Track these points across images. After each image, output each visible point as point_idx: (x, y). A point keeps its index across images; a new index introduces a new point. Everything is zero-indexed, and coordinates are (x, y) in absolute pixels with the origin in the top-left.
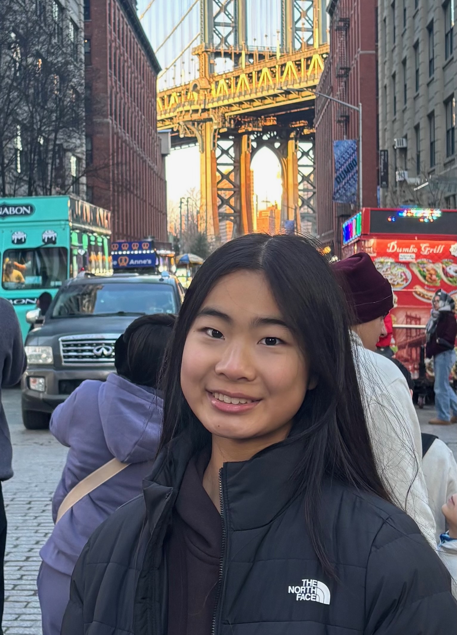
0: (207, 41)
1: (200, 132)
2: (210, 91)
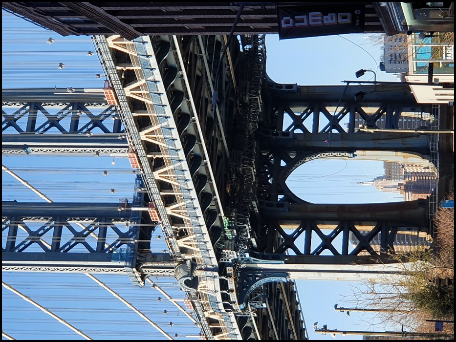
0: (123, 264)
1: (257, 278)
2: (194, 259)
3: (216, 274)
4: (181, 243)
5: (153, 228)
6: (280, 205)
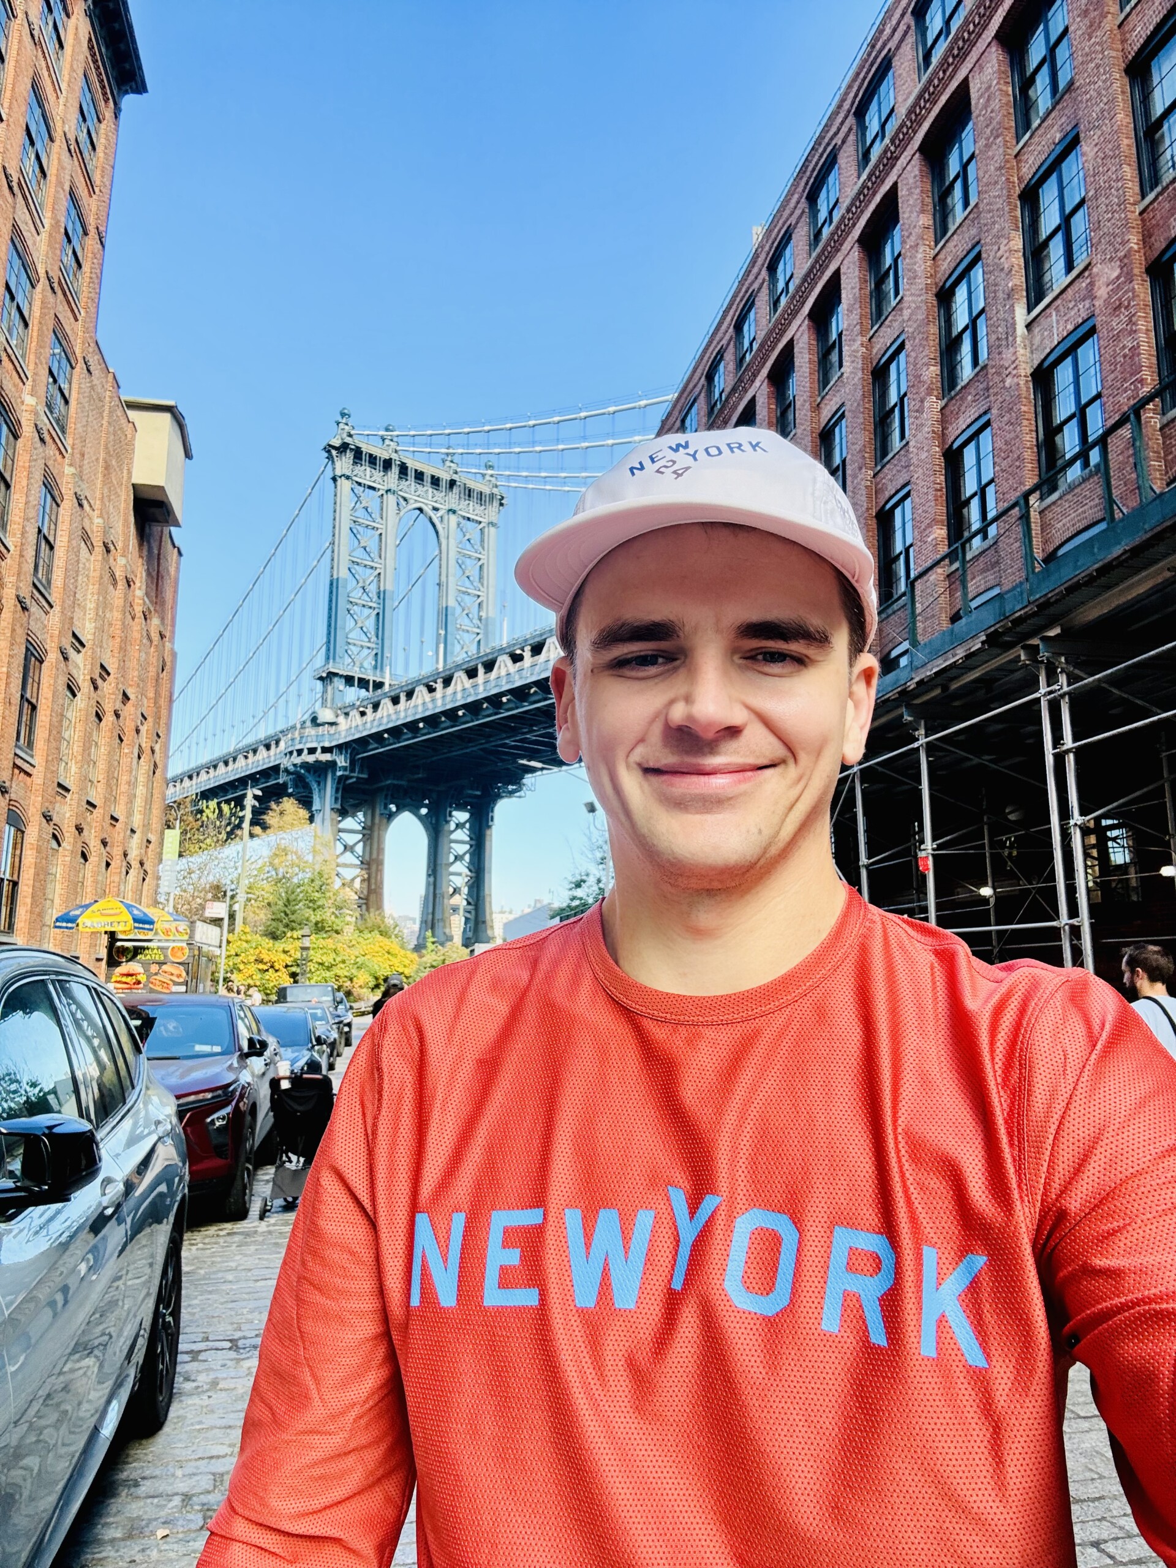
1: (317, 783)
2: (336, 725)
4: (354, 713)
5: (368, 690)
6: (386, 807)
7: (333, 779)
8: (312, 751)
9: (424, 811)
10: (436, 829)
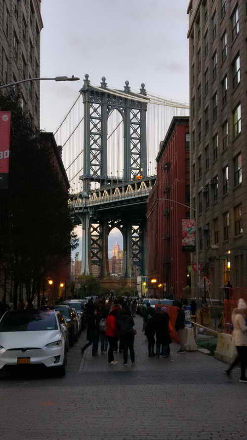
0: (87, 173)
2: (89, 198)
3: (84, 206)
6: (108, 226)
7: (88, 217)
8: (81, 208)
9: (121, 226)
10: (126, 233)
